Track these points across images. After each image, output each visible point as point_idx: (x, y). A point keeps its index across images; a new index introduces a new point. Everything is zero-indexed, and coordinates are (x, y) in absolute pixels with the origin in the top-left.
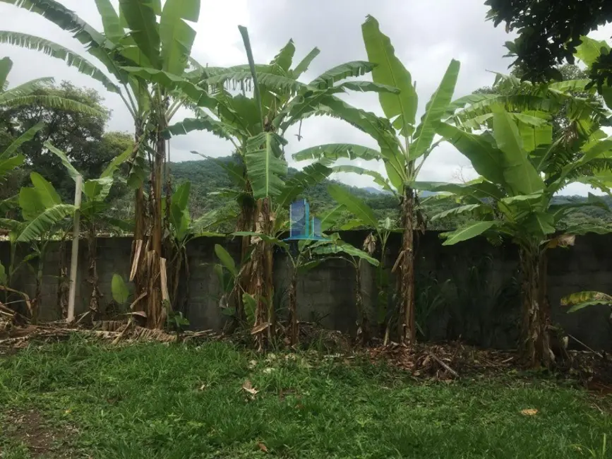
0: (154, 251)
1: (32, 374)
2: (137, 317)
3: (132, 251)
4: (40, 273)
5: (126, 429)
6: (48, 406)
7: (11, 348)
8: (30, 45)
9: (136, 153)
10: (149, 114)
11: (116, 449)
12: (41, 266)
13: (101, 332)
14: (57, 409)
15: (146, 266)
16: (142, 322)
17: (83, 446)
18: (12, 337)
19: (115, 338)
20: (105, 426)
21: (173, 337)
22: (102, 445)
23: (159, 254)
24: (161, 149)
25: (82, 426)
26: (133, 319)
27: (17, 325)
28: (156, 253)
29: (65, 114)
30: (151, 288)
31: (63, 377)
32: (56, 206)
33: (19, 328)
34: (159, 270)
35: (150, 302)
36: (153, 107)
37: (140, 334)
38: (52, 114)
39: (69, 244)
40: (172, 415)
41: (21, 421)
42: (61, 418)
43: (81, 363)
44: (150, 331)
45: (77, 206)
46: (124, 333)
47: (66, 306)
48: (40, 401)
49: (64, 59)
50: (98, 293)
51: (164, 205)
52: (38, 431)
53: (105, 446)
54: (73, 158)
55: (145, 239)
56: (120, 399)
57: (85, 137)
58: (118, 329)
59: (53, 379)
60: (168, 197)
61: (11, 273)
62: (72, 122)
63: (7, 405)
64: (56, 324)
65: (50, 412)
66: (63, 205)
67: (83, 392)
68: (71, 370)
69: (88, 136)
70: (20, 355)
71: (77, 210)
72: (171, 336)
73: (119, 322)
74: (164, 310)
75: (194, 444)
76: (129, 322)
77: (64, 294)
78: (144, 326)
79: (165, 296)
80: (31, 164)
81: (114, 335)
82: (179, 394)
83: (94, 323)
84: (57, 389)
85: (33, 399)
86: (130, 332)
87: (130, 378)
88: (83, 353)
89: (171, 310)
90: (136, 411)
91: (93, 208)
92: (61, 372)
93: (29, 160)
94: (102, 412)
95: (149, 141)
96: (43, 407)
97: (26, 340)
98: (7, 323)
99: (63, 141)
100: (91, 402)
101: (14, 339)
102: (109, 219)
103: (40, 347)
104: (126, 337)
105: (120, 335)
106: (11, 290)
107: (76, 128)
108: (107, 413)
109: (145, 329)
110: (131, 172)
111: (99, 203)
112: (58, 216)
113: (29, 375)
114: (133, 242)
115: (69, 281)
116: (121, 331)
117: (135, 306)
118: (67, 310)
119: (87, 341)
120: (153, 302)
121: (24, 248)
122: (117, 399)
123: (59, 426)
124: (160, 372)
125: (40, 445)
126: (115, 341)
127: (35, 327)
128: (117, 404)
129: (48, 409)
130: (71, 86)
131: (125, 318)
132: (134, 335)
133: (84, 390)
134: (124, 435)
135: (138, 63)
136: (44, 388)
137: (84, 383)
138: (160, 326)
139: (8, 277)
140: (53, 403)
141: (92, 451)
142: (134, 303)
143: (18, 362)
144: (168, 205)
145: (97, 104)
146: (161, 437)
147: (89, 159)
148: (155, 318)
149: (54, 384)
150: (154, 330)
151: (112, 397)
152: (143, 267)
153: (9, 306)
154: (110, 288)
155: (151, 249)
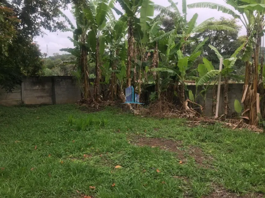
0: (254, 90)
1: (200, 135)
2: (244, 119)
3: (243, 89)
4: (205, 97)
5: (233, 163)
6: (203, 147)
7: (194, 124)
8: (203, 6)
9: (246, 45)
10: (253, 25)
11: (226, 170)
12: (205, 95)
13: (228, 123)
14: (206, 149)
15: (250, 97)
16: (247, 121)
17: (214, 165)
18: (194, 121)
19: (234, 127)
20: (224, 160)
21: (262, 130)
22: (221, 167)
23: (256, 91)
24: (259, 41)
25: (215, 158)
26: (242, 119)
27: (197, 117)
28: (255, 91)
29: (221, 31)
30: (252, 107)
31: (211, 138)
32: (212, 71)
33: (197, 118)
34: (256, 99)
35: (251, 113)
36: (256, 22)
37: (246, 127)
38: (216, 32)
39: (217, 86)
40: (254, 163)
41: (194, 150)
42: (208, 153)
43: (218, 134)
44: (250, 126)
45: (220, 70)
46: (238, 125)
47: (215, 112)
48: (201, 145)
49: (216, 9)
50: (228, 107)
51: (259, 68)
52: (199, 156)
53: (223, 167)
54: (224, 50)
55: (250, 84)
56: (232, 151)
57: (230, 40)
58: (236, 123)
59: (207, 138)
60: (262, 64)
61: (196, 97)
62: (224, 35)
63: (190, 144)
64: (210, 118)
65: (204, 150)
66: (214, 70)
67: (217, 145)
68: (214, 136)
69: (231, 39)
70: (196, 128)
71: (220, 72)
72: (260, 130)
73: (237, 120)
74: (258, 118)
75: (263, 178)
76: (241, 121)
77: (214, 106)
78: (248, 124)
79: (258, 111)
80: (207, 54)
81: (234, 125)
82: (260, 155)
83: (226, 119)
84: (208, 142)
85: (199, 144)
86: (241, 125)
87: (238, 144)
88: (219, 131)
89: (261, 118)
90: (238, 157)
91: (227, 71)
92: (210, 136)
93: (207, 52)
94: (224, 154)
95: (253, 38)
96: (202, 147)
97: (199, 122)
98: (193, 115)
99: (220, 43)
100: (220, 150)
101: (195, 122)
102: (234, 75)
103: (204, 126)
104: (239, 127)
105: (236, 126)
106: (195, 103)
107: (226, 37)
108: (225, 155)
109: (248, 125)
110: (244, 54)
111: (230, 69)
112: (212, 75)
113: (198, 135)
114: (244, 85)
115: (216, 101)
116: (237, 124)
117: (243, 114)
118: (215, 113)
119: (222, 126)
120: (252, 114)
121: (200, 87)
122: (230, 151)
123: (207, 156)
124: (252, 144)
125: (199, 160)
126: (234, 128)
127: (203, 118)
128: (230, 153)
129: (203, 149)
130: (224, 18)
131: (239, 119)
132: (243, 127)
133: (218, 144)
134: (231, 166)
135: (249, 2)
136: (203, 141)
137: (218, 142)
138: (255, 124)
139: (195, 99)
140: (205, 147)
141: (217, 168)
142: (243, 113)
143: (195, 129)
144: (262, 68)
145: (235, 24)
146: (246, 170)
147: (231, 49)
148: (253, 120)
149: (207, 140)
150: (253, 126)
151: (229, 150)
152: (248, 97)
153: (195, 109)
154: (233, 105)
155: (252, 89)
